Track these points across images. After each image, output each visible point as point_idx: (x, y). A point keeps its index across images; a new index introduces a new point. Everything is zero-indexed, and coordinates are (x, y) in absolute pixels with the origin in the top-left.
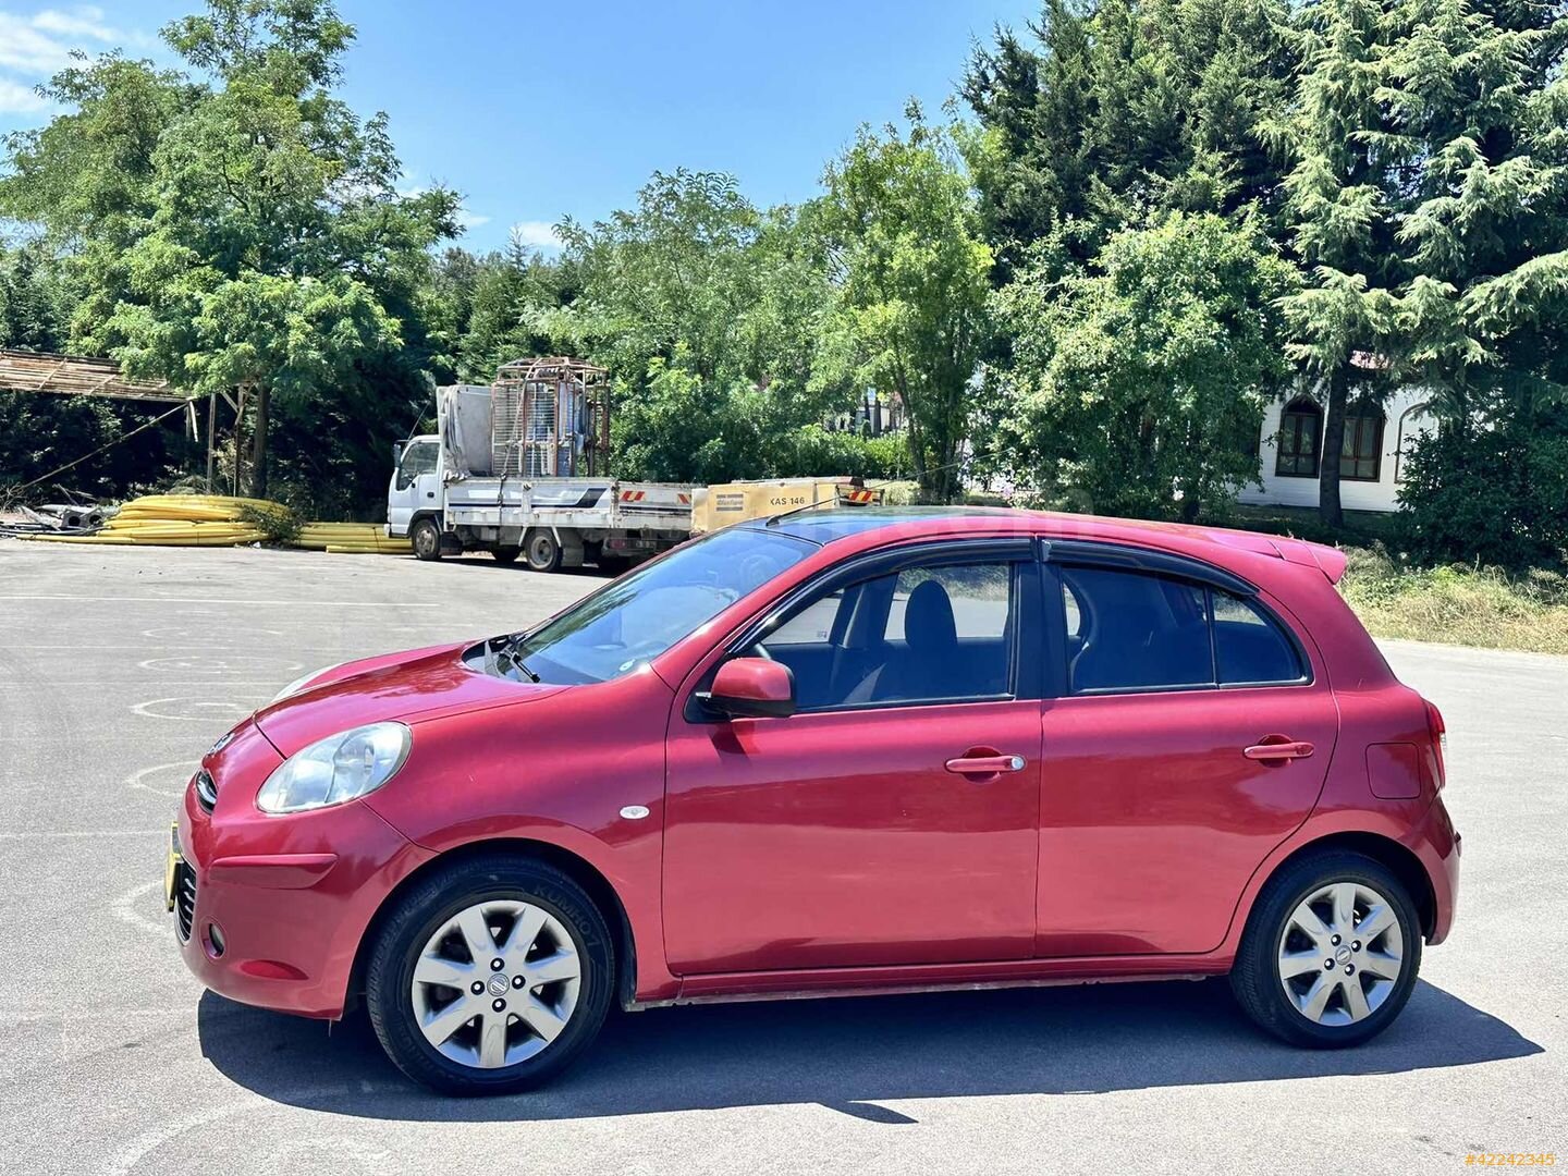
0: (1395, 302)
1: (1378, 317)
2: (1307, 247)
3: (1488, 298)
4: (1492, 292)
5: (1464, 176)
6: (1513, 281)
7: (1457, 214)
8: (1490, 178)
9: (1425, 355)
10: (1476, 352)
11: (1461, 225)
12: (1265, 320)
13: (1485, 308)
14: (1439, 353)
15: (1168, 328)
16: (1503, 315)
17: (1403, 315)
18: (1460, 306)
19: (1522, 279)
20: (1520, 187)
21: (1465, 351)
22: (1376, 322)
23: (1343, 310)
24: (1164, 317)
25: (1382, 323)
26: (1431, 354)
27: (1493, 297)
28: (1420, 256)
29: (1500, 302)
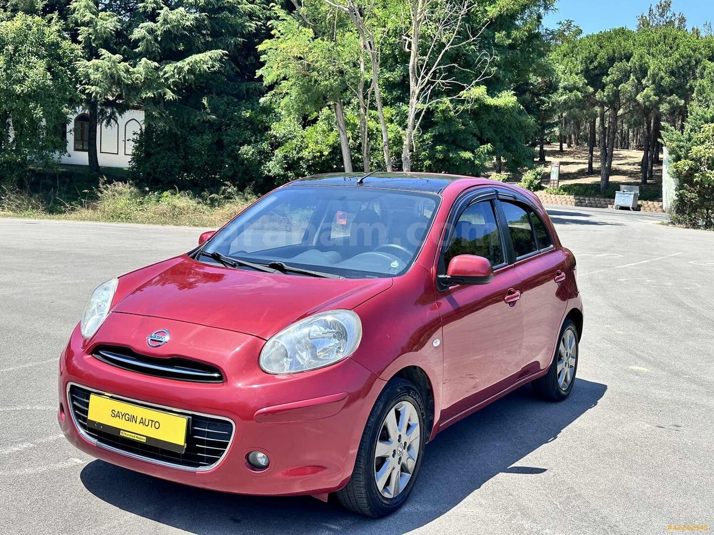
0: (131, 69)
1: (125, 75)
2: (85, 38)
3: (174, 71)
4: (175, 68)
5: (160, 13)
6: (185, 64)
7: (156, 31)
8: (170, 16)
9: (148, 95)
10: (170, 95)
11: (158, 36)
12: (69, 73)
13: (173, 76)
14: (154, 94)
15: (25, 73)
16: (180, 79)
17: (136, 76)
18: (161, 74)
19: (188, 64)
20: (181, 21)
21: (165, 94)
22: (124, 77)
23: (108, 71)
24: (21, 68)
25: (128, 79)
26: (150, 95)
27: (176, 71)
28: (139, 49)
29: (179, 73)
